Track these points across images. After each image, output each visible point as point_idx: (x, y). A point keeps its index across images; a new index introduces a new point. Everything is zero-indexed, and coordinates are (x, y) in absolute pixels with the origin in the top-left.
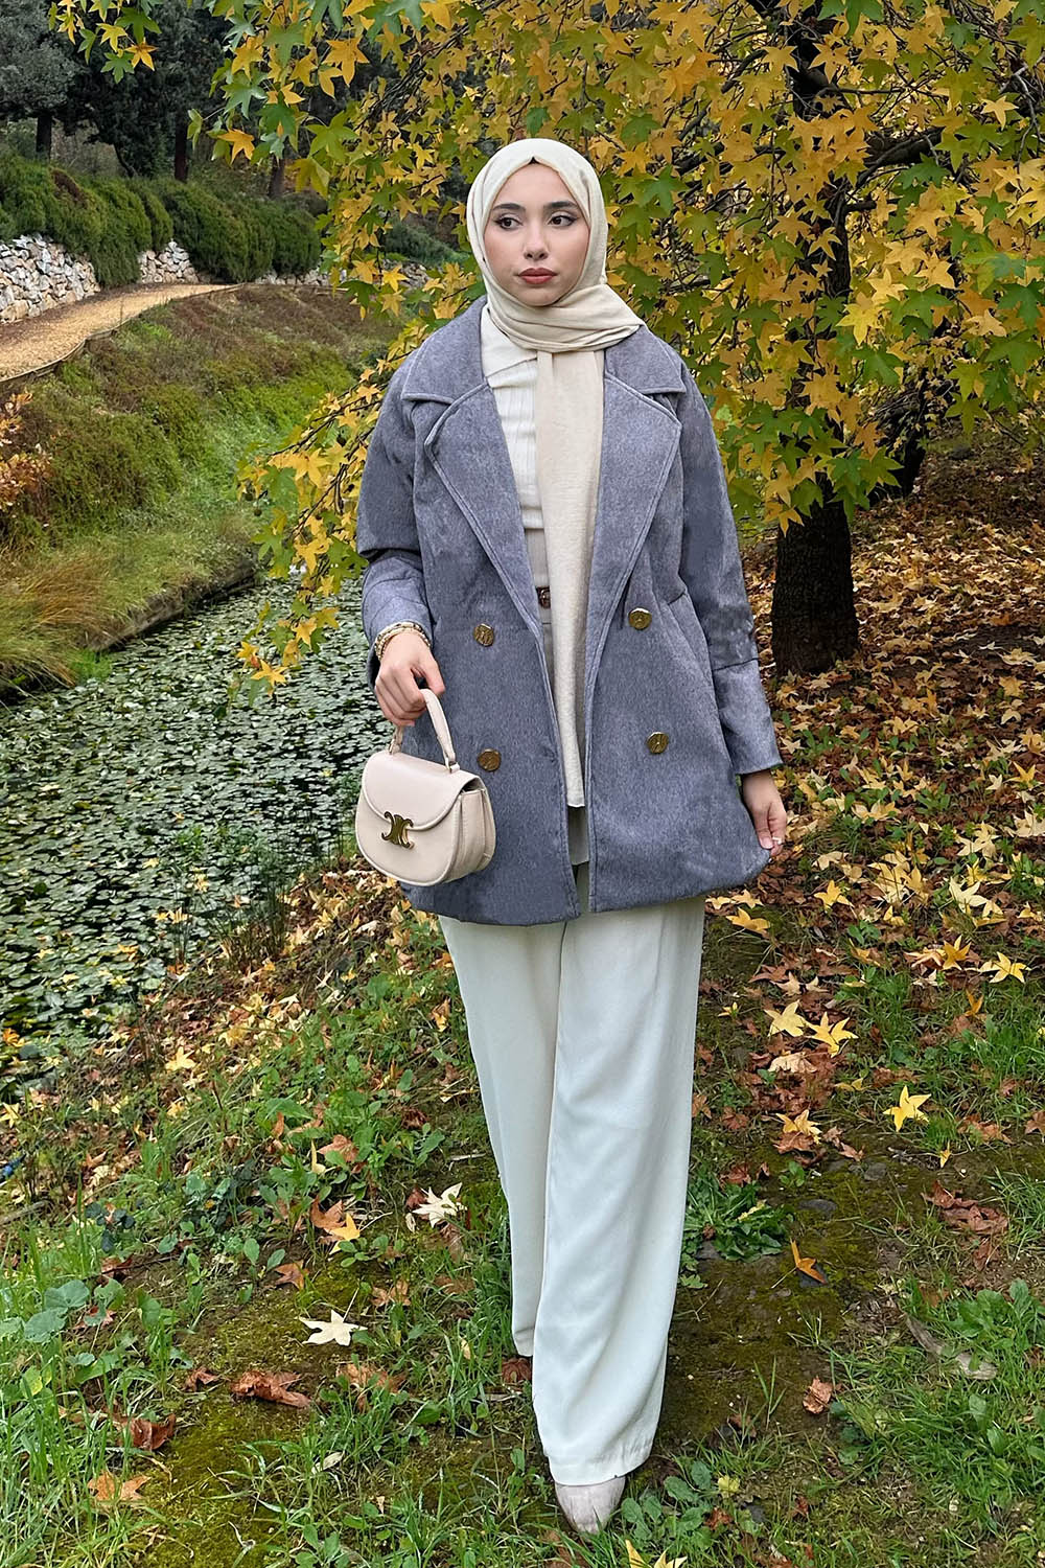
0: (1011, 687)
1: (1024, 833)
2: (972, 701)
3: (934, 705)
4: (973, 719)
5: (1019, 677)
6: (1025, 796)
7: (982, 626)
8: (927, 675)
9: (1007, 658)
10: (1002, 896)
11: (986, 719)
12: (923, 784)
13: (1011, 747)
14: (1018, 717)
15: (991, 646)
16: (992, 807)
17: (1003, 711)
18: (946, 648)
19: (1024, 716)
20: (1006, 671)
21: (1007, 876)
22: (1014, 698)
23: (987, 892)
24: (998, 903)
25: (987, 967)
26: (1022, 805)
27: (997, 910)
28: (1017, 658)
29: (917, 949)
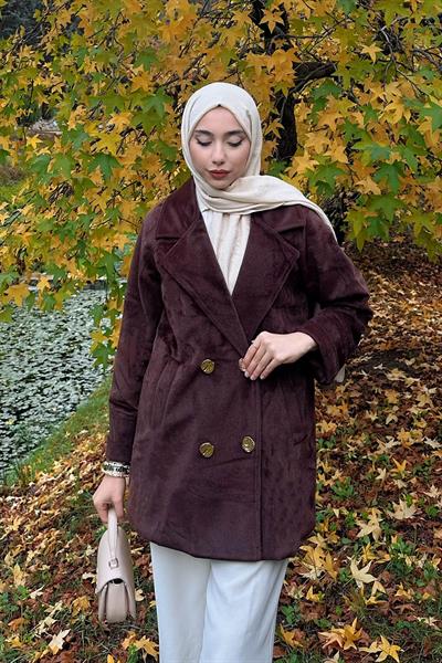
0: (392, 397)
1: (399, 516)
2: (368, 407)
3: (346, 411)
4: (369, 421)
5: (397, 390)
6: (400, 484)
7: (376, 351)
8: (342, 388)
9: (389, 376)
10: (385, 575)
11: (377, 421)
12: (338, 474)
13: (392, 444)
14: (396, 419)
15: (380, 367)
16: (380, 493)
17: (386, 415)
19: (400, 417)
20: (388, 385)
21: (388, 558)
22: (392, 405)
23: (374, 572)
24: (382, 582)
25: (373, 649)
26: (399, 491)
27: (382, 589)
28: (395, 375)
29: (328, 629)
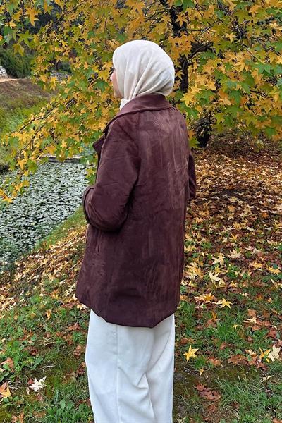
0: (231, 209)
1: (233, 256)
2: (219, 213)
3: (208, 214)
4: (220, 219)
5: (234, 206)
6: (234, 244)
7: (224, 189)
8: (207, 204)
9: (231, 200)
10: (225, 278)
11: (223, 219)
12: (204, 239)
13: (230, 228)
14: (233, 218)
15: (226, 196)
16: (224, 248)
17: (228, 216)
18: (213, 196)
19: (235, 218)
20: (230, 204)
21: (227, 271)
22: (232, 212)
23: (221, 276)
24: (224, 280)
25: (219, 303)
26: (233, 247)
27: (223, 282)
28: (233, 199)
29: (198, 296)
